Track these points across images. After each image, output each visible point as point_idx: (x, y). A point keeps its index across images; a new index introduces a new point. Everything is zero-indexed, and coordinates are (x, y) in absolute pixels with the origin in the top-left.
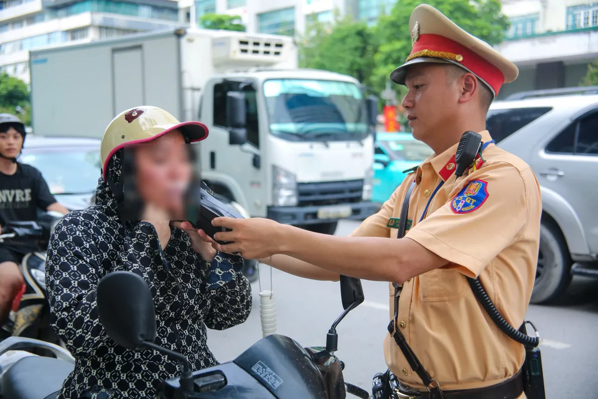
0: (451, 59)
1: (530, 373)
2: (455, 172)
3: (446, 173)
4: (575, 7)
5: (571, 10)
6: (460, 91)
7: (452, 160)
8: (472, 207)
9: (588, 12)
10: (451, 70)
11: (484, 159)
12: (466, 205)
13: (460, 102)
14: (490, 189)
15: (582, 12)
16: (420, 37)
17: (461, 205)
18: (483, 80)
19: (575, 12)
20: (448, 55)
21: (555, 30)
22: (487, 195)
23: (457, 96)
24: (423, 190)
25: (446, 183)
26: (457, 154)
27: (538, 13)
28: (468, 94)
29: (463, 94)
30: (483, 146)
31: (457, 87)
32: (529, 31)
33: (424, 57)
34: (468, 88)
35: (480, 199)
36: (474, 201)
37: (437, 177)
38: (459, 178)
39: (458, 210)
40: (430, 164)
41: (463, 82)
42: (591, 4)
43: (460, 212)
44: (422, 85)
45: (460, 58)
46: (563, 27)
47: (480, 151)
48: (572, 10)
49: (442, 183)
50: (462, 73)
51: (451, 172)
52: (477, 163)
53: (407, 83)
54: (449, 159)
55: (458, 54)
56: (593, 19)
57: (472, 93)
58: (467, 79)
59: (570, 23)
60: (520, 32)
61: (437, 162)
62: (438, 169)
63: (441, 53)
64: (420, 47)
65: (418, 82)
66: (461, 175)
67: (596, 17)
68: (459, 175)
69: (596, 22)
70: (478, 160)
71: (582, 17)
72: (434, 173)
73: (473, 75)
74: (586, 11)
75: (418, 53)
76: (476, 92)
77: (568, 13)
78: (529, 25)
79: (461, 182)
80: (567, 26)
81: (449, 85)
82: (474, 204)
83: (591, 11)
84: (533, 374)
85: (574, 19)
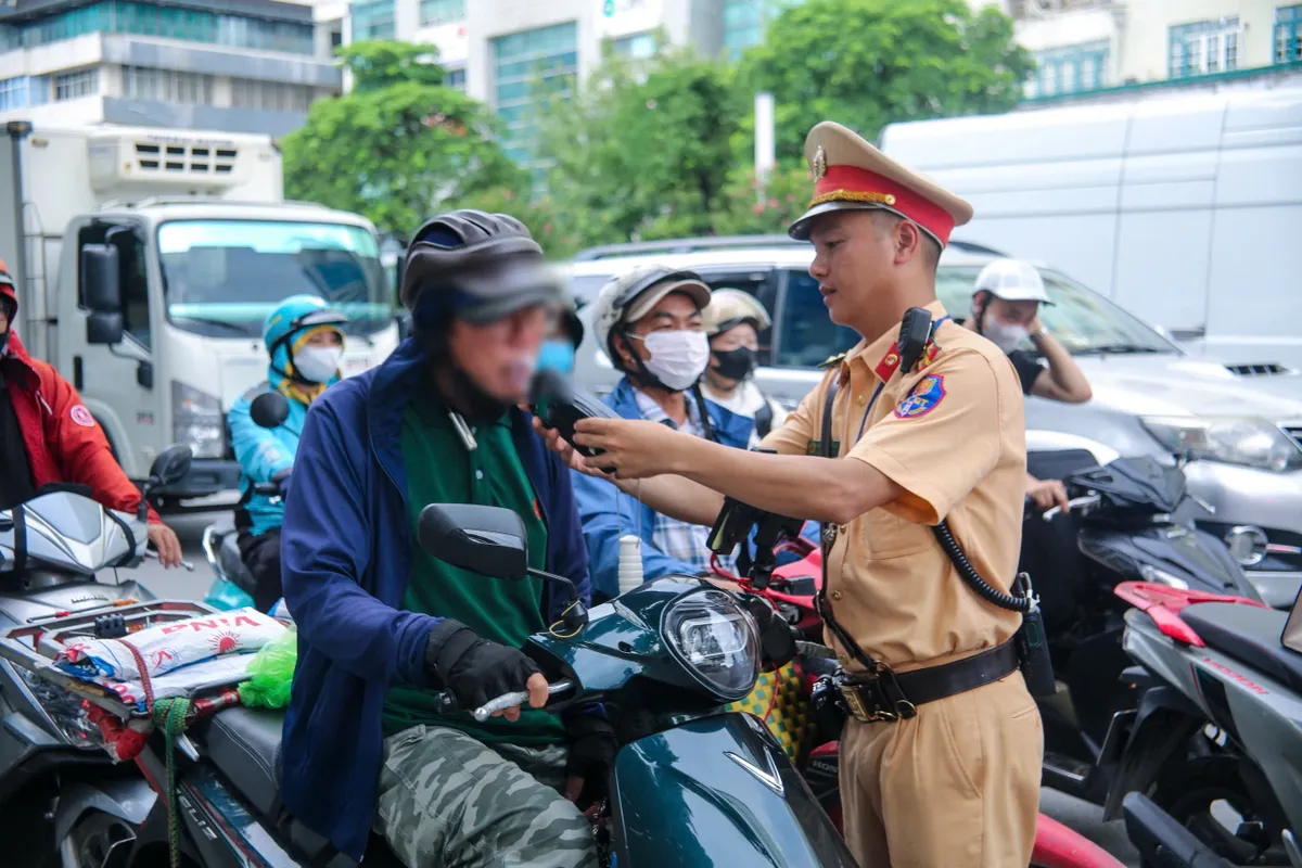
0: (880, 202)
1: (1027, 645)
2: (899, 367)
3: (885, 371)
4: (1188, 27)
5: (1179, 32)
6: (896, 247)
7: (893, 350)
8: (923, 408)
9: (1216, 39)
10: (880, 217)
11: (939, 345)
12: (914, 407)
13: (896, 263)
14: (946, 385)
15: (1203, 38)
16: (828, 171)
17: (907, 408)
18: (926, 230)
19: (1190, 38)
20: (873, 196)
21: (1143, 78)
22: (943, 393)
23: (891, 254)
24: (855, 397)
25: (887, 385)
26: (900, 340)
27: (1106, 40)
28: (906, 250)
29: (900, 251)
30: (936, 325)
31: (890, 243)
32: (1088, 81)
33: (838, 200)
34: (906, 241)
35: (933, 399)
36: (925, 401)
37: (873, 376)
38: (907, 375)
39: (903, 414)
40: (861, 358)
41: (899, 233)
42: (1222, 20)
43: (907, 416)
44: (839, 242)
45: (891, 199)
46: (1161, 74)
47: (931, 334)
48: (1181, 32)
49: (882, 386)
50: (896, 221)
51: (893, 368)
52: (929, 352)
53: (813, 237)
54: (886, 350)
55: (886, 193)
56: (1228, 55)
57: (913, 249)
58: (904, 228)
59: (1178, 63)
60: (1068, 84)
61: (871, 355)
62: (873, 365)
63: (865, 193)
64: (830, 185)
65: (833, 238)
66: (908, 371)
67: (1235, 49)
68: (906, 371)
69: (1234, 60)
70: (931, 347)
71: (1203, 49)
72: (868, 370)
73: (910, 221)
74: (1213, 36)
75: (827, 195)
76: (919, 246)
77: (1172, 42)
78: (1089, 67)
79: (909, 381)
80: (1171, 70)
81: (878, 240)
82: (926, 405)
83: (1222, 36)
84: (1031, 645)
85: (1188, 55)
